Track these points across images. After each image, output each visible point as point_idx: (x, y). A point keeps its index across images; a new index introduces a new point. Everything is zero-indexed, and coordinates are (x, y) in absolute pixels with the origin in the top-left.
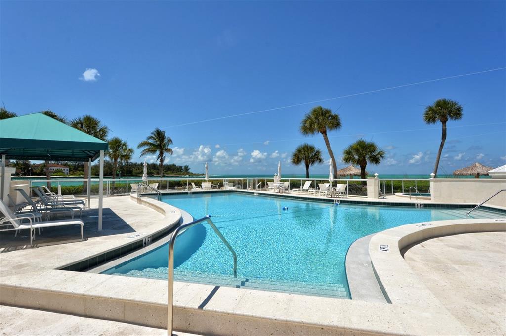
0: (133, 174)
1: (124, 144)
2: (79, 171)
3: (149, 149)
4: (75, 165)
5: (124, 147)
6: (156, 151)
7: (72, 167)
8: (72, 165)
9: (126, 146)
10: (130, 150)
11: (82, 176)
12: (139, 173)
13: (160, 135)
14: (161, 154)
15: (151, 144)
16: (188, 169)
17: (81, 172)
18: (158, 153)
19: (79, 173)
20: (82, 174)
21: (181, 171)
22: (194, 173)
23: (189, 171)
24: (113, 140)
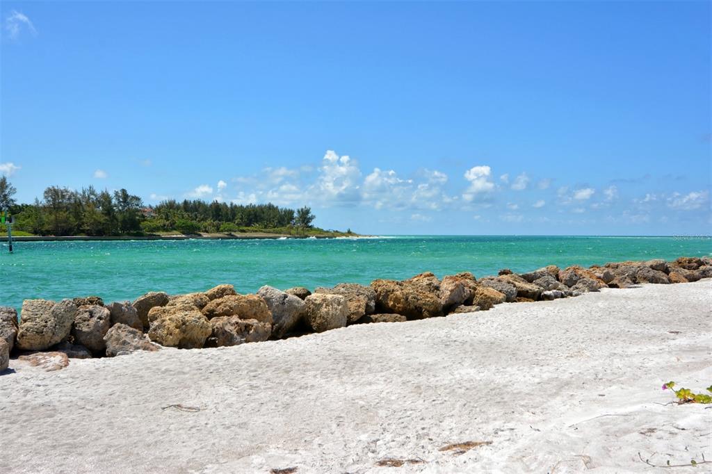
16: (310, 219)
21: (289, 224)
22: (325, 229)
23: (311, 223)
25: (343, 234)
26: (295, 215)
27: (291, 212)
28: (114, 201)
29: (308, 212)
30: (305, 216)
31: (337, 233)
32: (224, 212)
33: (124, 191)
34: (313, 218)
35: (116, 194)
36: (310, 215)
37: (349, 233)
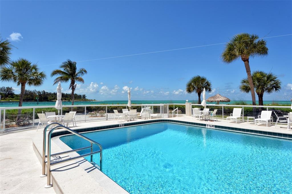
0: (48, 99)
1: (35, 68)
2: (9, 97)
3: (61, 78)
4: (6, 94)
5: (34, 70)
6: (69, 79)
7: (3, 95)
8: (3, 94)
9: (36, 69)
10: (41, 74)
11: (11, 101)
12: (53, 99)
13: (71, 66)
14: (73, 82)
15: (63, 73)
16: (85, 97)
17: (10, 98)
18: (70, 81)
19: (8, 99)
20: (11, 100)
21: (80, 98)
22: (89, 99)
23: (85, 98)
24: (19, 62)
25: (93, 100)
26: (82, 96)
27: (81, 95)
28: (41, 93)
29: (85, 95)
30: (84, 96)
31: (92, 100)
32: (64, 95)
33: (44, 91)
34: (86, 97)
35: (42, 91)
36: (85, 96)
37: (95, 100)
